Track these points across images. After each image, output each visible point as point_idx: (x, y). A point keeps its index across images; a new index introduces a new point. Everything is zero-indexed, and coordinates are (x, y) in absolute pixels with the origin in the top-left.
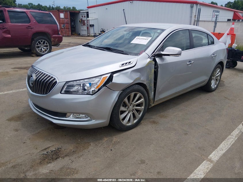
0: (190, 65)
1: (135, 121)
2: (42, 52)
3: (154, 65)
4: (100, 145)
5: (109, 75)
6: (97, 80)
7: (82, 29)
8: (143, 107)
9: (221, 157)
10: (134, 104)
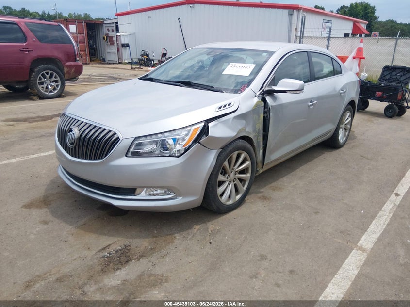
0: (312, 107)
1: (238, 197)
2: (49, 91)
3: (263, 108)
4: (190, 237)
5: (203, 124)
6: (184, 133)
7: (109, 51)
8: (249, 175)
9: (376, 243)
10: (237, 170)
